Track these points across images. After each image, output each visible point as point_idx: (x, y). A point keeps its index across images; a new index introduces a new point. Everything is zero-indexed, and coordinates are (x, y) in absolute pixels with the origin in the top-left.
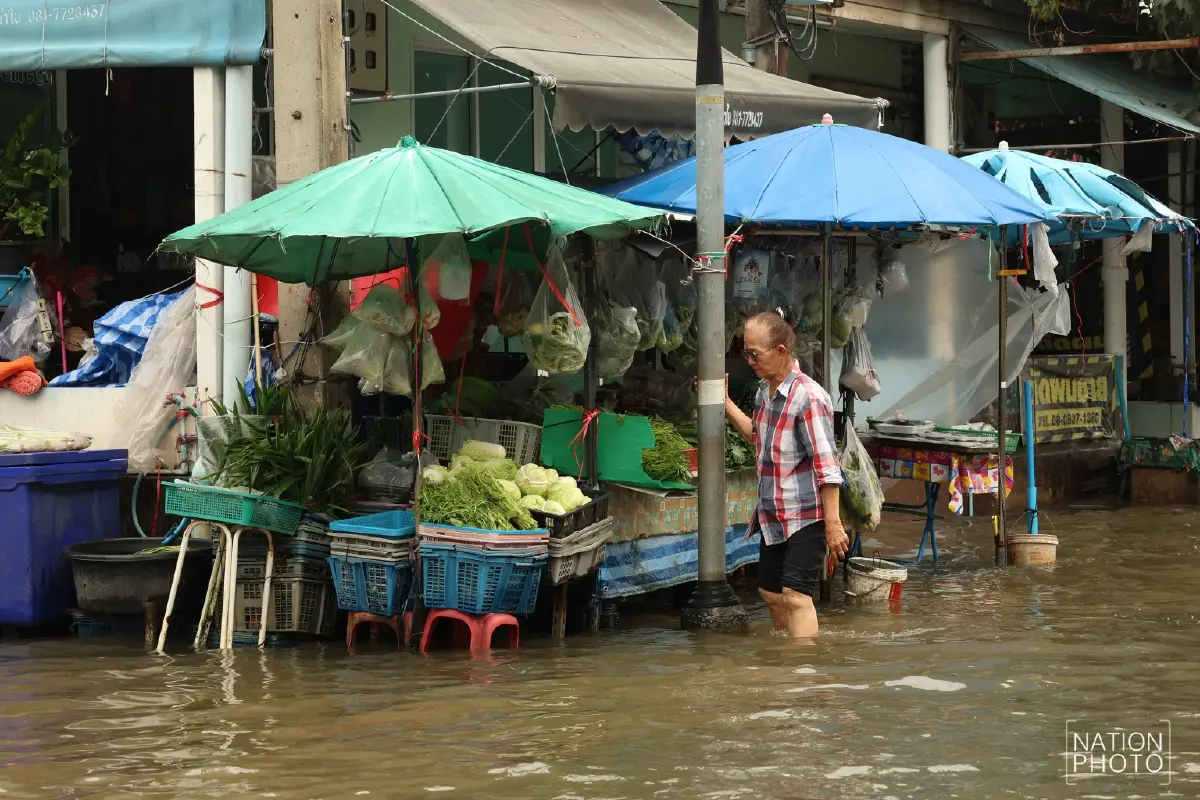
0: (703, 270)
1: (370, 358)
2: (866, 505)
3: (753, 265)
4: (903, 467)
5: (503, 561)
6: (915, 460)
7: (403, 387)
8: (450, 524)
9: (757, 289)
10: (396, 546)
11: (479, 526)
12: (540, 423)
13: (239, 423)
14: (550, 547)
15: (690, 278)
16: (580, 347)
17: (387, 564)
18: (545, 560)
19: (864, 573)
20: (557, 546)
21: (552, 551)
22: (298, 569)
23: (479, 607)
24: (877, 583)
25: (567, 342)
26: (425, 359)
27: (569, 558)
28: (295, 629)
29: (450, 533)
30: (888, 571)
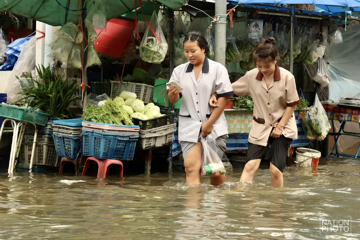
0: (216, 22)
1: (62, 52)
2: (319, 129)
3: (257, 26)
4: (348, 116)
5: (112, 137)
6: (352, 114)
7: (79, 65)
8: (92, 121)
9: (258, 36)
10: (74, 130)
11: (104, 122)
12: (153, 85)
13: (33, 82)
14: (140, 134)
15: (211, 25)
16: (161, 52)
17: (70, 137)
18: (138, 138)
19: (301, 154)
20: (143, 133)
21: (140, 135)
22: (46, 139)
23: (101, 156)
24: (306, 158)
25: (152, 49)
26: (89, 54)
27: (150, 138)
28: (44, 164)
29: (93, 125)
30: (311, 153)
